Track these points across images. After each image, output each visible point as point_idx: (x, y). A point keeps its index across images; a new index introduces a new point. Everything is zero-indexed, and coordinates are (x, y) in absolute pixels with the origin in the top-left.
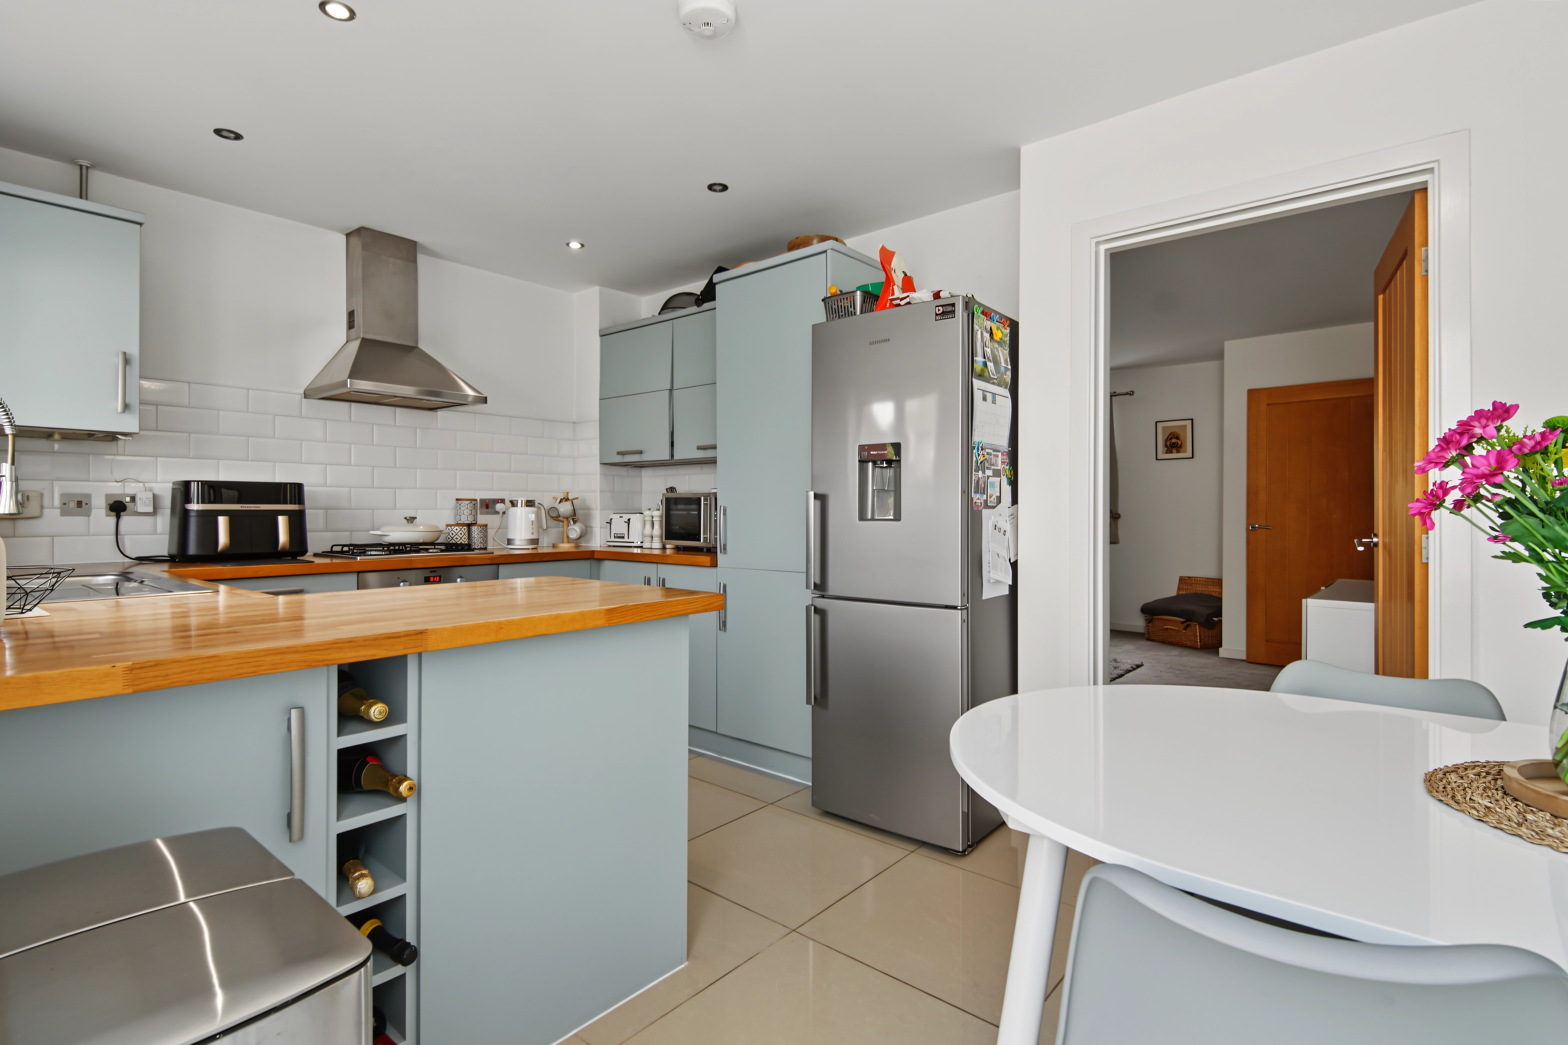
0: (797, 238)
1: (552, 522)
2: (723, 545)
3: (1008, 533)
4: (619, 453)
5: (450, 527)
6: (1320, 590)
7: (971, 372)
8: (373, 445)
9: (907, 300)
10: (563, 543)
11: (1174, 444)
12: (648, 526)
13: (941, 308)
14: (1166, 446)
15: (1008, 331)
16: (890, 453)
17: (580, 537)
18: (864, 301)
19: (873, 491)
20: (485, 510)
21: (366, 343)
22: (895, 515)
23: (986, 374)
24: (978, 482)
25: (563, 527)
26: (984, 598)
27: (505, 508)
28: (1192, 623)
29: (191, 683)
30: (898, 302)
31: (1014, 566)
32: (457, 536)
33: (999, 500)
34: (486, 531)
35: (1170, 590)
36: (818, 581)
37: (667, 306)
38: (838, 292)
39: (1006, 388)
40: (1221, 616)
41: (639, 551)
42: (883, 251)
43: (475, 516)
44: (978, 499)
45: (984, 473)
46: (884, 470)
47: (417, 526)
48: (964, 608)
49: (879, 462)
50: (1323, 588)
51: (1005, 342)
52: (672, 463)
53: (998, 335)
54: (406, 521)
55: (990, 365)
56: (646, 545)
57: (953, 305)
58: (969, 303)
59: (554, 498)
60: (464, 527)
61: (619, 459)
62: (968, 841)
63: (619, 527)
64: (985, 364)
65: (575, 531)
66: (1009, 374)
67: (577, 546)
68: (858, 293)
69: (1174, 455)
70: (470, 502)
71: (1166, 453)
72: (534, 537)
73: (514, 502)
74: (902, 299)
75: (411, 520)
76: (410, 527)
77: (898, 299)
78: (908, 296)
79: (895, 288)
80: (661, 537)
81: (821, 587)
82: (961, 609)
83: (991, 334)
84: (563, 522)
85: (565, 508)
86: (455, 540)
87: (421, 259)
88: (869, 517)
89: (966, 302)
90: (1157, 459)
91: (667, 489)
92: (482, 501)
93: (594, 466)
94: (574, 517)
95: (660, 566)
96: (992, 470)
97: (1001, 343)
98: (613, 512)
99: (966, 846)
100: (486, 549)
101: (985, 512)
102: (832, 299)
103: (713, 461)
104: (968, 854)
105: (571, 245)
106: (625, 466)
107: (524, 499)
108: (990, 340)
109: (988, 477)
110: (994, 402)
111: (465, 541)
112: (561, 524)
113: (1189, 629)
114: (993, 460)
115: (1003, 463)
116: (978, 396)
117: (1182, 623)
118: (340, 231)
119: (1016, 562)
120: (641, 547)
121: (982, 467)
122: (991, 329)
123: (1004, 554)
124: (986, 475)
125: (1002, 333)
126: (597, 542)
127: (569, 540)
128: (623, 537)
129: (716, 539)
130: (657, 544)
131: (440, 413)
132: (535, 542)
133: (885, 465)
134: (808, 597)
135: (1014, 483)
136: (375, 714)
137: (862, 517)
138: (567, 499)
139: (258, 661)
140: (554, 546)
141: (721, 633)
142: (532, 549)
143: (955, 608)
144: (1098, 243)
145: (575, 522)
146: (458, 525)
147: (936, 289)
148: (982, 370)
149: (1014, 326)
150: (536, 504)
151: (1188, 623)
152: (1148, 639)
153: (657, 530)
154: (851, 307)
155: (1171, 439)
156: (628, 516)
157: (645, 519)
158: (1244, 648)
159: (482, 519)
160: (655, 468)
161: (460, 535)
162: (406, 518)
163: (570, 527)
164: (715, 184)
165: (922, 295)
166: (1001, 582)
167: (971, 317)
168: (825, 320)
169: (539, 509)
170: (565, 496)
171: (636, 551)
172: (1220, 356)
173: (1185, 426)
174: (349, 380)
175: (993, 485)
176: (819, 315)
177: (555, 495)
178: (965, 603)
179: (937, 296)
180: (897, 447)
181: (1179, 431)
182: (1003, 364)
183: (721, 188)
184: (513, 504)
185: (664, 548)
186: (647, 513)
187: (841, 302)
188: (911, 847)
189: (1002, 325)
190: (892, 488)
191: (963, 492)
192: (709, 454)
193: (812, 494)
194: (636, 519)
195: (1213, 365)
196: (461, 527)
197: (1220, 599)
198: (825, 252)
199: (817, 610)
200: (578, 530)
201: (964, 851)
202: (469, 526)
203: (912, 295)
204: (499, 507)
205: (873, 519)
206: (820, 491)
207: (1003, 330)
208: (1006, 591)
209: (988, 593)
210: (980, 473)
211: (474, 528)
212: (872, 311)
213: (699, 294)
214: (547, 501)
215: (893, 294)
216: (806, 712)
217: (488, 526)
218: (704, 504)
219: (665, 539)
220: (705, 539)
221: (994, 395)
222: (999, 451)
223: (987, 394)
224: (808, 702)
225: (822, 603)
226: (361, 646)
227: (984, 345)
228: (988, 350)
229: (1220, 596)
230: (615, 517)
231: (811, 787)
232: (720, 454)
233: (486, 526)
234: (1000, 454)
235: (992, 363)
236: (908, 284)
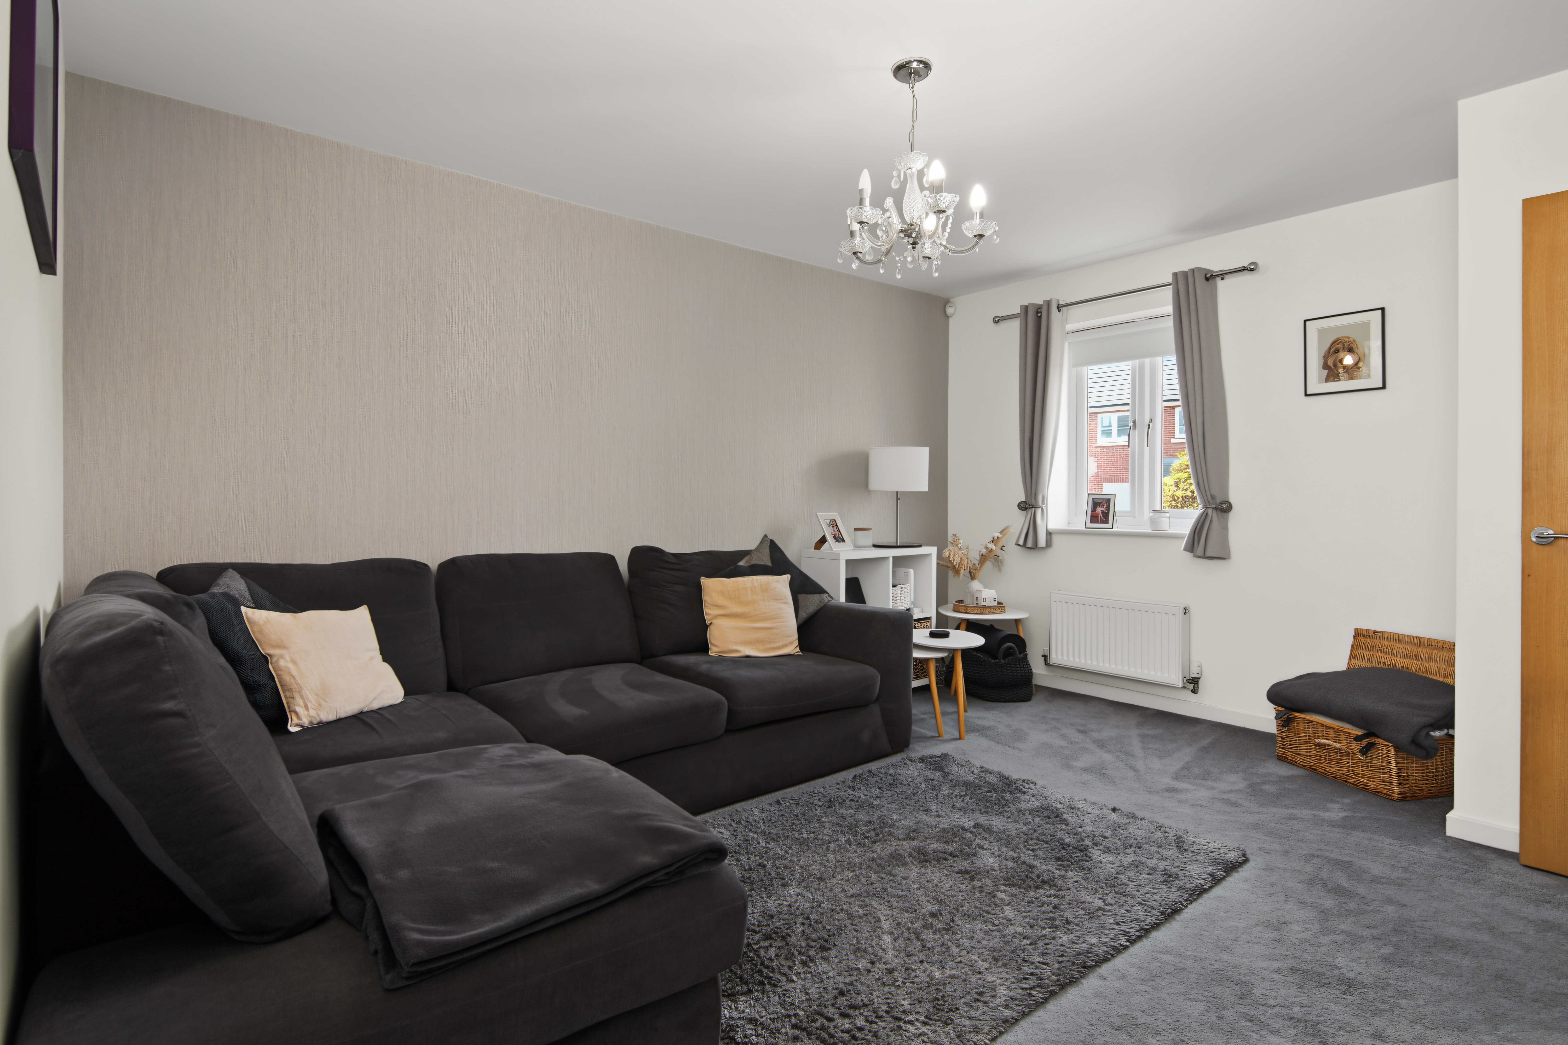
11: (1342, 361)
14: (1326, 366)
28: (1381, 740)
35: (1334, 655)
40: (1452, 726)
69: (1344, 384)
71: (1327, 380)
90: (1306, 395)
113: (1373, 753)
117: (1358, 739)
151: (1372, 739)
152: (1282, 759)
155: (1337, 352)
158: (1513, 825)
172: (1448, 171)
173: (1366, 325)
181: (1353, 335)
195: (1434, 191)
197: (1450, 690)
229: (1448, 681)
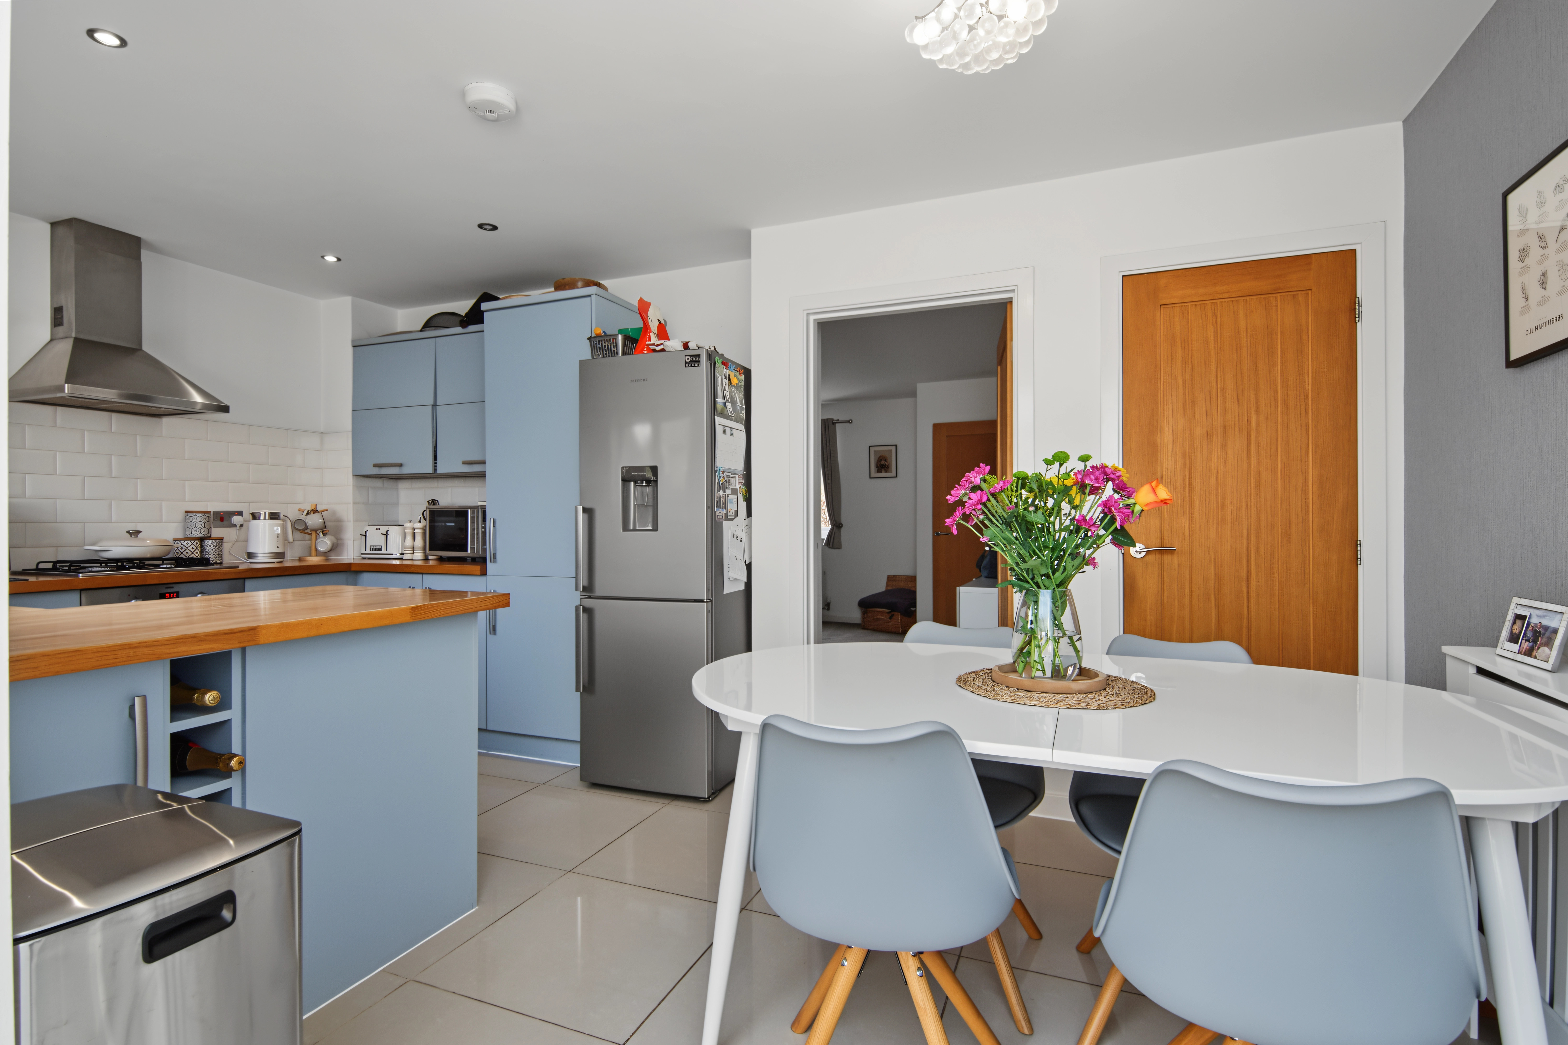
0: (563, 279)
1: (299, 535)
2: (494, 554)
3: (744, 540)
4: (375, 466)
5: (178, 542)
6: (972, 580)
7: (714, 411)
8: (84, 453)
9: (662, 347)
10: (311, 556)
11: (883, 465)
12: (409, 538)
13: (689, 357)
14: (877, 467)
15: (742, 377)
16: (649, 474)
17: (330, 550)
18: (624, 344)
19: (635, 506)
20: (220, 523)
21: (79, 344)
22: (653, 526)
23: (726, 412)
24: (720, 499)
25: (311, 540)
26: (725, 592)
27: (243, 520)
28: (895, 613)
29: (57, 673)
30: (654, 347)
31: (749, 567)
32: (187, 551)
33: (737, 512)
34: (222, 545)
35: (880, 586)
36: (586, 584)
37: (429, 324)
38: (602, 334)
39: (741, 423)
40: (916, 606)
41: (398, 562)
42: (641, 301)
43: (209, 529)
44: (720, 513)
45: (724, 491)
46: (644, 488)
47: (144, 540)
48: (709, 601)
49: (639, 482)
50: (974, 579)
51: (740, 386)
52: (434, 476)
53: (735, 381)
54: (128, 535)
55: (729, 405)
56: (405, 557)
57: (699, 356)
58: (712, 355)
59: (300, 510)
60: (196, 541)
61: (376, 471)
62: (712, 789)
63: (375, 538)
64: (725, 405)
65: (325, 543)
66: (744, 412)
67: (327, 560)
68: (620, 336)
69: (883, 474)
70: (204, 514)
71: (877, 472)
72: (280, 550)
73: (256, 515)
74: (658, 345)
75: (135, 534)
76: (133, 542)
77: (654, 344)
78: (663, 344)
79: (652, 335)
80: (424, 548)
81: (588, 590)
82: (707, 602)
83: (729, 380)
84: (311, 534)
85: (314, 521)
86: (185, 554)
87: (145, 254)
88: (631, 528)
89: (709, 354)
91: (428, 501)
92: (215, 513)
93: (347, 478)
94: (324, 530)
95: (425, 576)
96: (731, 490)
97: (737, 387)
98: (367, 524)
99: (711, 793)
100: (221, 563)
101: (726, 524)
102: (597, 339)
103: (482, 475)
104: (712, 800)
105: (326, 258)
106: (381, 478)
107: (268, 511)
108: (729, 385)
109: (728, 495)
110: (732, 435)
111: (196, 555)
112: (307, 536)
113: (892, 617)
114: (732, 481)
115: (739, 483)
116: (719, 430)
117: (889, 613)
118: (44, 219)
119: (750, 563)
120: (402, 559)
121: (723, 487)
122: (729, 375)
123: (740, 557)
124: (726, 494)
125: (738, 379)
126: (350, 554)
127: (318, 553)
128: (380, 550)
129: (484, 550)
130: (419, 555)
131: (165, 420)
132: (280, 555)
133: (644, 484)
134: (576, 598)
135: (748, 500)
136: (210, 699)
137: (626, 528)
138: (315, 511)
139: (114, 655)
140: (300, 559)
141: (491, 637)
142: (277, 562)
143: (702, 601)
144: (808, 314)
145: (324, 535)
146: (187, 538)
147: (686, 340)
148: (722, 409)
149: (747, 373)
150: (282, 516)
151: (893, 613)
152: (864, 628)
153: (419, 542)
154: (614, 348)
155: (881, 460)
156: (386, 528)
157: (406, 531)
159: (217, 532)
160: (414, 480)
161: (191, 550)
162: (128, 532)
163: (319, 540)
164: (486, 224)
165: (674, 344)
166: (738, 579)
167: (713, 366)
168: (590, 357)
169: (284, 521)
170: (313, 508)
171: (394, 562)
172: (913, 394)
174: (66, 384)
175: (731, 501)
176: (586, 353)
177: (302, 507)
178: (710, 597)
179: (686, 346)
180: (654, 469)
181: (886, 455)
182: (739, 404)
183: (491, 227)
184: (255, 516)
185: (426, 559)
186: (408, 525)
187: (605, 342)
188: (666, 801)
189: (738, 373)
190: (651, 503)
191: (708, 507)
192: (476, 468)
193: (580, 509)
194: (394, 532)
195: (909, 401)
196: (192, 541)
197: (914, 593)
198: (590, 296)
199: (586, 610)
200: (329, 542)
201: (709, 797)
202: (201, 540)
203: (667, 343)
204: (236, 519)
205: (634, 530)
206: (588, 506)
207: (739, 377)
208: (742, 587)
209: (728, 589)
210: (721, 493)
211: (207, 542)
212: (631, 353)
213: (464, 315)
214: (291, 512)
215: (650, 340)
216: (574, 699)
217: (224, 540)
218: (471, 517)
219: (430, 550)
220: (472, 549)
221: (732, 429)
222: (737, 474)
223: (726, 428)
224: (577, 690)
225: (589, 603)
226: (202, 641)
227: (724, 389)
228: (727, 393)
229: (915, 588)
230: (372, 530)
231: (579, 769)
232: (489, 469)
233: (222, 539)
234: (737, 476)
235: (730, 404)
236: (663, 333)
